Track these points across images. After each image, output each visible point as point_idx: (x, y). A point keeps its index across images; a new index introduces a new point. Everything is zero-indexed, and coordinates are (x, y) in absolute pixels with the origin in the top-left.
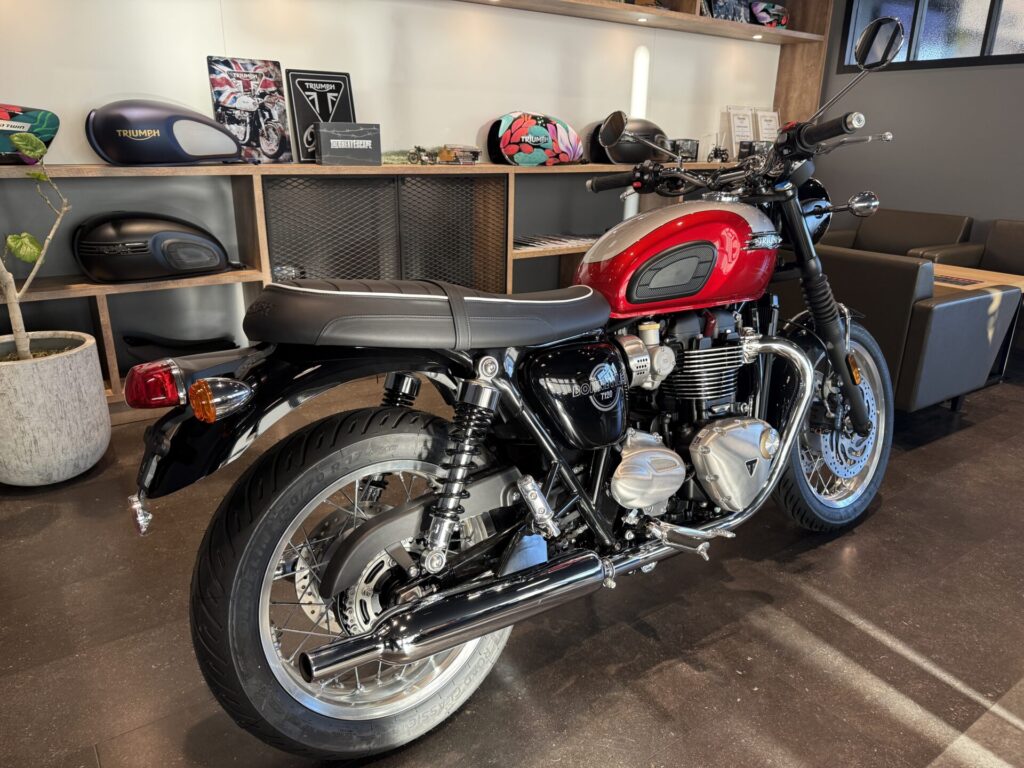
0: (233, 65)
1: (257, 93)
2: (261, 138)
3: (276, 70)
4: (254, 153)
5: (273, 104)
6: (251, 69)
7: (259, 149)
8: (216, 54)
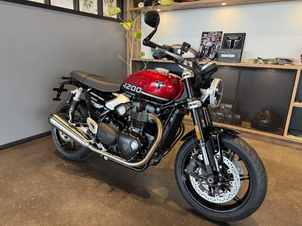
0: (209, 34)
1: (213, 41)
2: (210, 54)
3: (221, 34)
4: (207, 58)
5: (217, 44)
6: (213, 34)
7: (209, 57)
8: (205, 31)
